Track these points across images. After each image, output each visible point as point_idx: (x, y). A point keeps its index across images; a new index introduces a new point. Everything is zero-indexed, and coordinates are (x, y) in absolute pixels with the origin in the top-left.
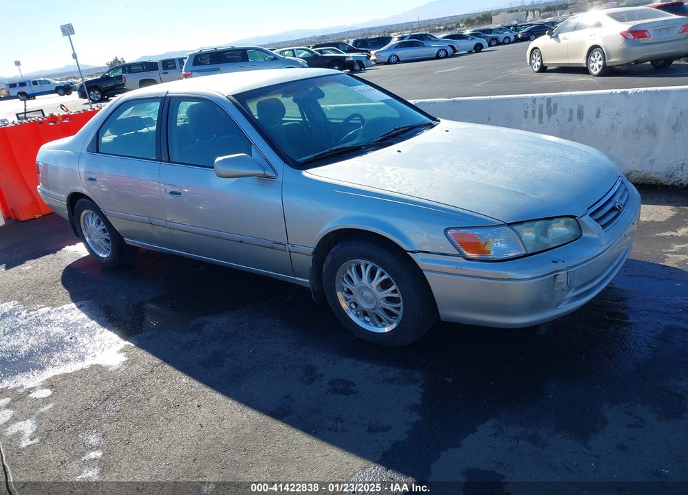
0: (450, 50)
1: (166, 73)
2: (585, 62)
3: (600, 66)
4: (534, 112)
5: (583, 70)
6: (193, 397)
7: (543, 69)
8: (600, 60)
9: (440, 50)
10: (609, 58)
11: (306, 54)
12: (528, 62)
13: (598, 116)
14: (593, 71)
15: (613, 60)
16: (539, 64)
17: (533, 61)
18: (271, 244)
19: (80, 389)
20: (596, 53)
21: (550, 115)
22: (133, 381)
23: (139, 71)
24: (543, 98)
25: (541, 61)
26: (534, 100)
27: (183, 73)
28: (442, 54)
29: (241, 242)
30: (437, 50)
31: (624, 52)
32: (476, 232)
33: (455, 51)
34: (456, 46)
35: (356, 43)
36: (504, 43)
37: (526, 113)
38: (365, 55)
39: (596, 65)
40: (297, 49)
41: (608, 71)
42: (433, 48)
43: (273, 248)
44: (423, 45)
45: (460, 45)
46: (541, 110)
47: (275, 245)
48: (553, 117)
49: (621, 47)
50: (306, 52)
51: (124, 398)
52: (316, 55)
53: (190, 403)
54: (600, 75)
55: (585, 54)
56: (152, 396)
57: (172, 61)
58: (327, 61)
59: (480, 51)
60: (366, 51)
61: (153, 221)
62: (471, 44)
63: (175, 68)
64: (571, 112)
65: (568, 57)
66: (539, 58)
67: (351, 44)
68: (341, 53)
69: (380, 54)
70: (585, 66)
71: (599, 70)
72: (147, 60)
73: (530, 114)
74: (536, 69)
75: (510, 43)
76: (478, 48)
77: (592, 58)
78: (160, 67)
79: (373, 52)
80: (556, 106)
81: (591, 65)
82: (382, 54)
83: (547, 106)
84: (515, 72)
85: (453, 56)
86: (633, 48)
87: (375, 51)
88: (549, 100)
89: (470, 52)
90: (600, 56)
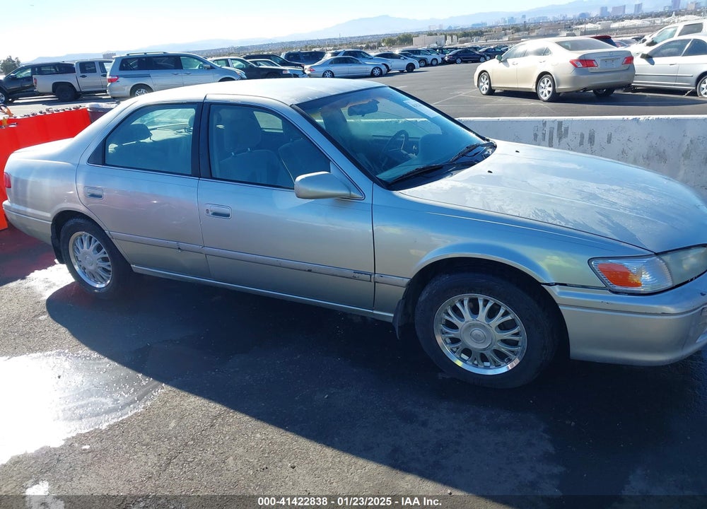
0: (384, 68)
1: (84, 76)
2: (534, 87)
3: (549, 92)
4: (544, 134)
5: (533, 95)
6: (280, 457)
7: (491, 92)
8: (550, 86)
9: (374, 68)
10: (558, 86)
11: (240, 65)
12: (476, 84)
13: (609, 141)
14: (542, 97)
15: (563, 87)
16: (487, 87)
17: (481, 84)
18: (351, 274)
19: (127, 452)
20: (546, 80)
21: (560, 138)
22: (193, 439)
23: (51, 73)
24: (554, 121)
25: (490, 84)
26: (545, 123)
27: (108, 77)
28: (377, 72)
29: (310, 271)
30: (372, 68)
31: (574, 80)
32: (626, 263)
33: (389, 70)
34: (389, 65)
35: (288, 56)
36: (431, 65)
37: (536, 136)
38: (299, 69)
39: (545, 91)
40: (231, 59)
41: (556, 97)
42: (368, 66)
43: (354, 278)
44: (358, 63)
45: (393, 64)
46: (551, 133)
47: (357, 275)
48: (564, 140)
49: (570, 75)
50: (239, 63)
51: (191, 462)
52: (251, 67)
53: (280, 464)
54: (550, 100)
55: (535, 79)
56: (227, 457)
57: (92, 63)
58: (262, 73)
59: (412, 71)
60: (300, 65)
61: (182, 245)
62: (403, 63)
63: (94, 71)
64: (582, 136)
65: (517, 81)
66: (488, 81)
67: (283, 56)
68: (276, 65)
69: (314, 69)
70: (535, 91)
71: (548, 96)
72: (60, 61)
73: (540, 136)
74: (484, 92)
75: (437, 65)
76: (410, 68)
77: (542, 84)
78: (78, 70)
79: (307, 67)
80: (567, 130)
81: (541, 91)
82: (316, 69)
83: (558, 130)
84: (463, 94)
85: (387, 75)
86: (582, 76)
87: (309, 66)
88: (560, 123)
89: (402, 72)
90: (550, 82)
